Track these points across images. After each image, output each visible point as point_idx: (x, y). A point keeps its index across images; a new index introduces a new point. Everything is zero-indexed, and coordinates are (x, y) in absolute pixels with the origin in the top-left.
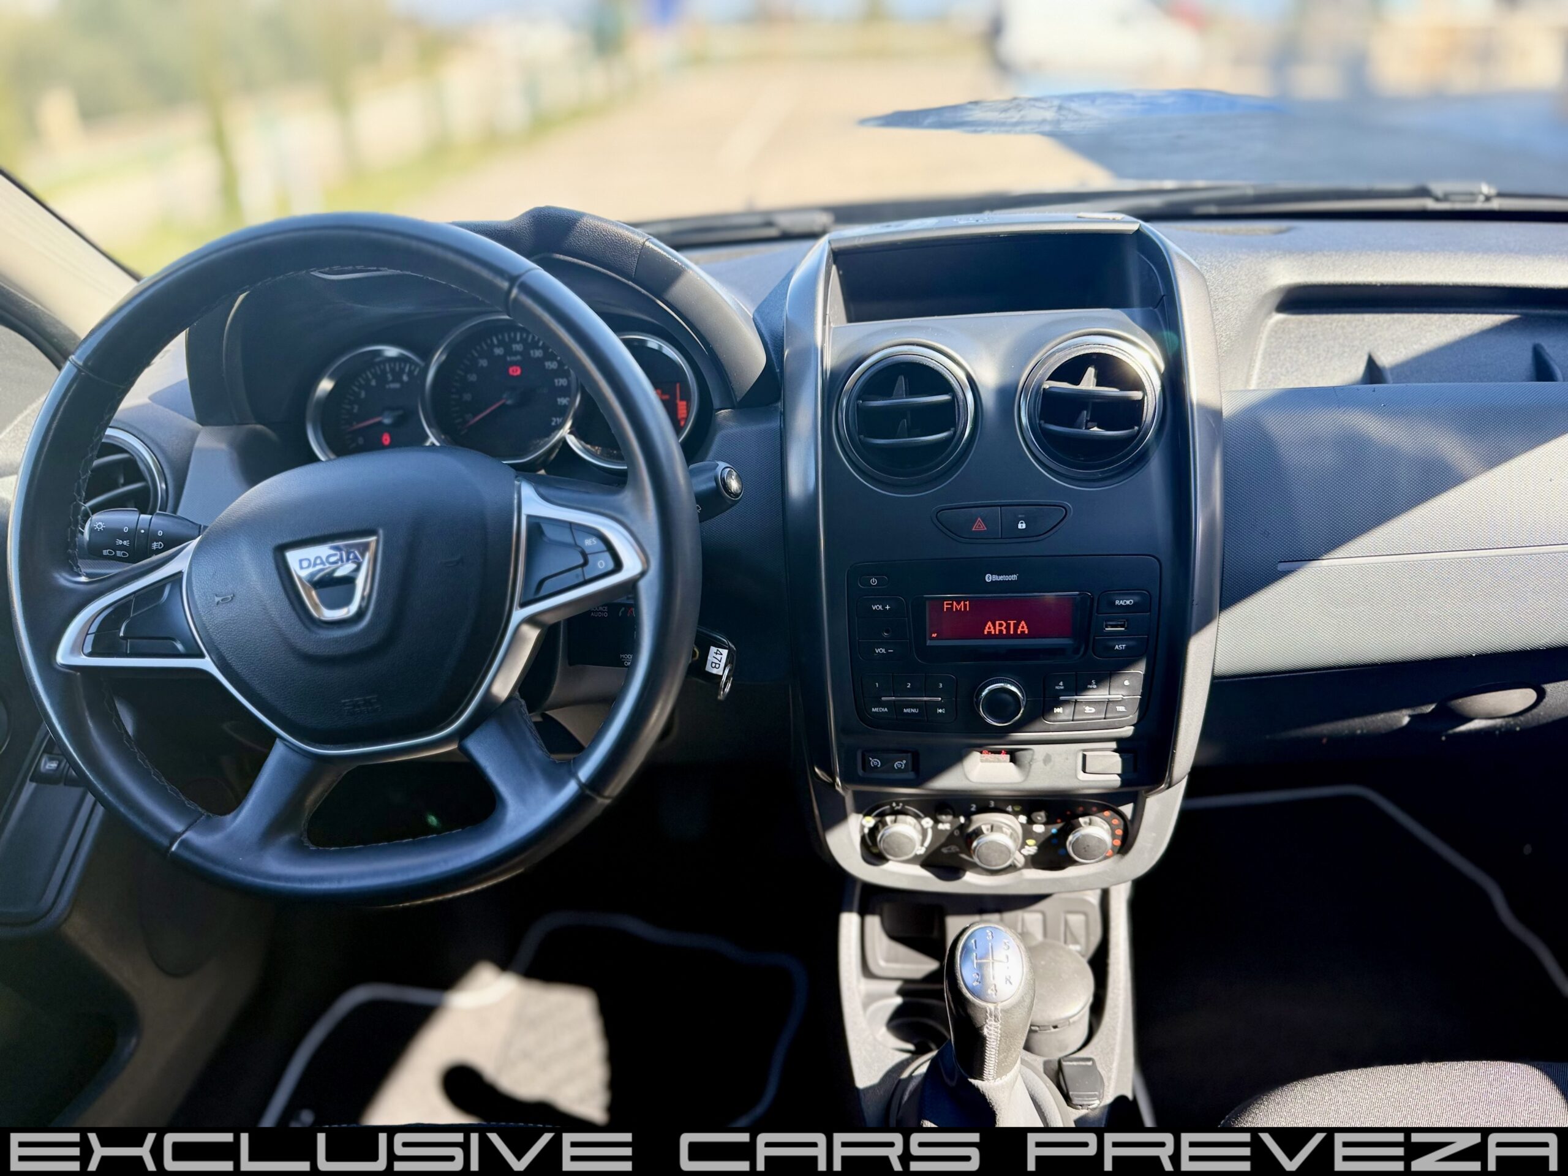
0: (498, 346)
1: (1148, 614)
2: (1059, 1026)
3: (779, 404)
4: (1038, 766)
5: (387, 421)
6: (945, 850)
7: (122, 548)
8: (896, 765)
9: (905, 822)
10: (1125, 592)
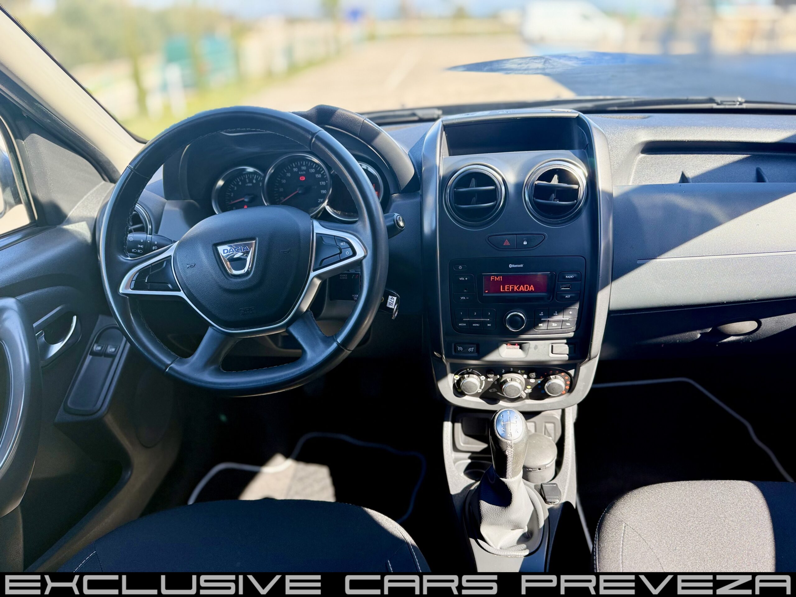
0: (295, 167)
1: (580, 282)
2: (541, 469)
3: (420, 192)
4: (532, 350)
5: (246, 200)
6: (490, 391)
7: (140, 248)
8: (470, 350)
9: (473, 377)
10: (571, 272)
